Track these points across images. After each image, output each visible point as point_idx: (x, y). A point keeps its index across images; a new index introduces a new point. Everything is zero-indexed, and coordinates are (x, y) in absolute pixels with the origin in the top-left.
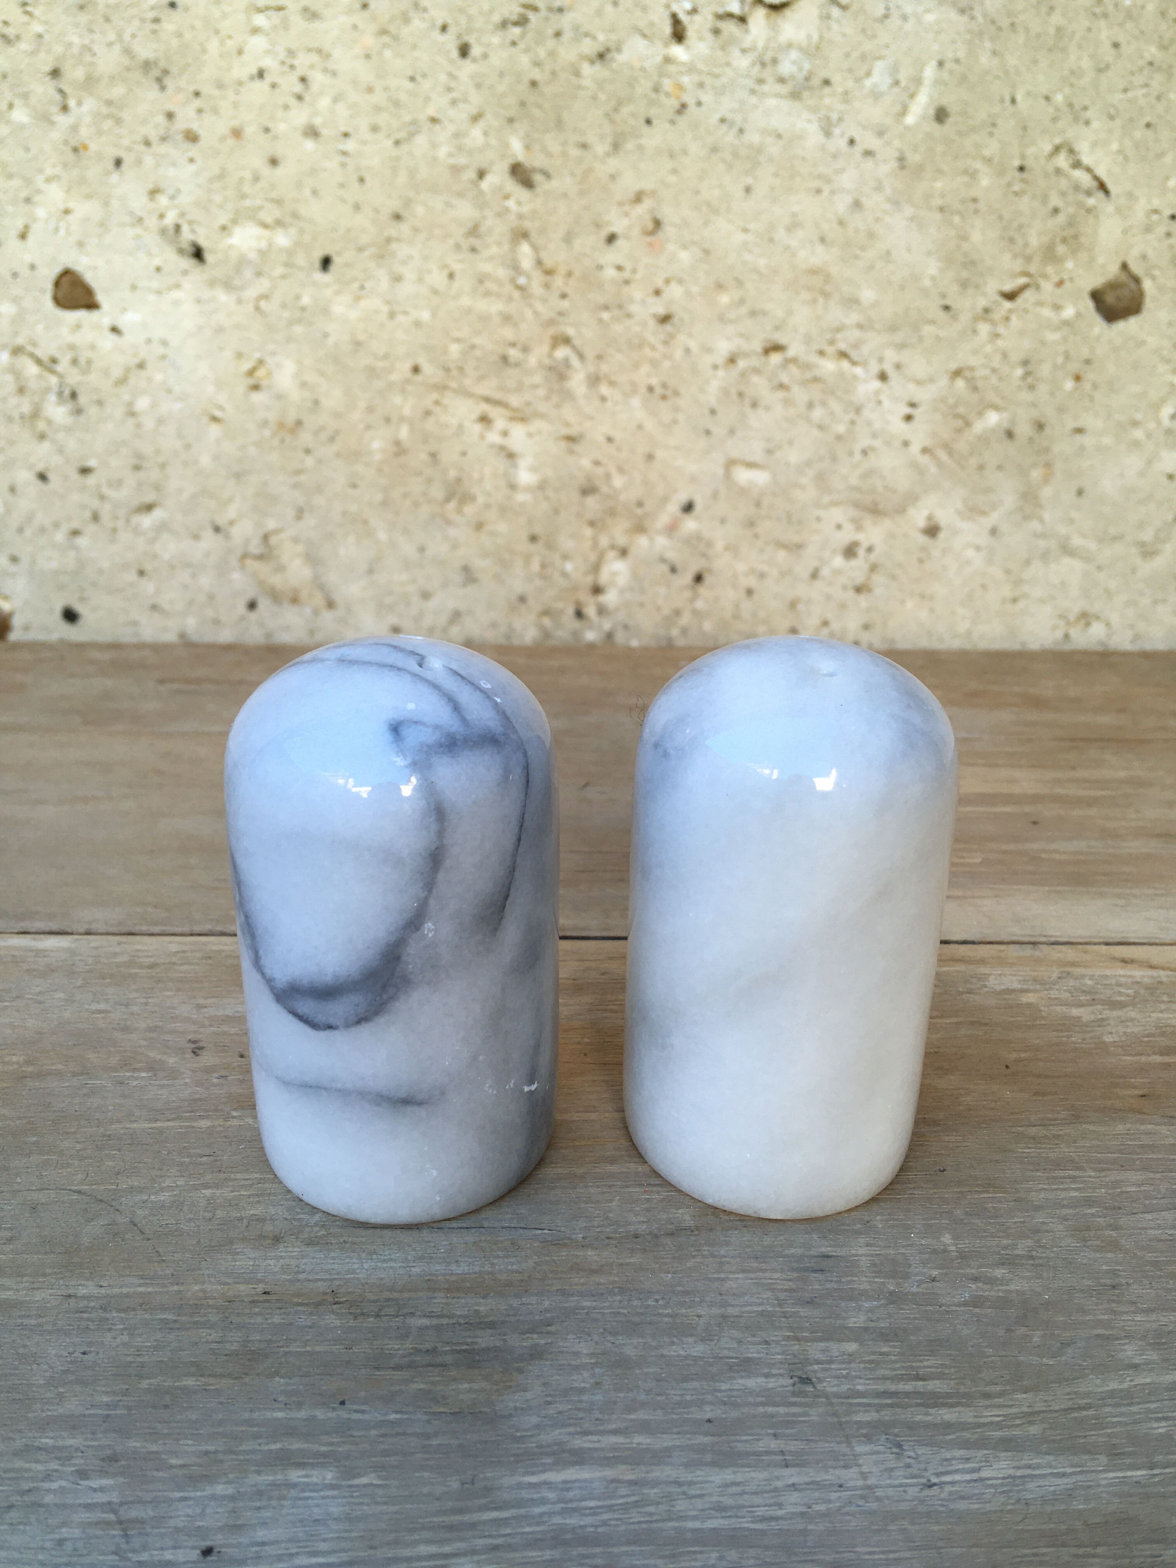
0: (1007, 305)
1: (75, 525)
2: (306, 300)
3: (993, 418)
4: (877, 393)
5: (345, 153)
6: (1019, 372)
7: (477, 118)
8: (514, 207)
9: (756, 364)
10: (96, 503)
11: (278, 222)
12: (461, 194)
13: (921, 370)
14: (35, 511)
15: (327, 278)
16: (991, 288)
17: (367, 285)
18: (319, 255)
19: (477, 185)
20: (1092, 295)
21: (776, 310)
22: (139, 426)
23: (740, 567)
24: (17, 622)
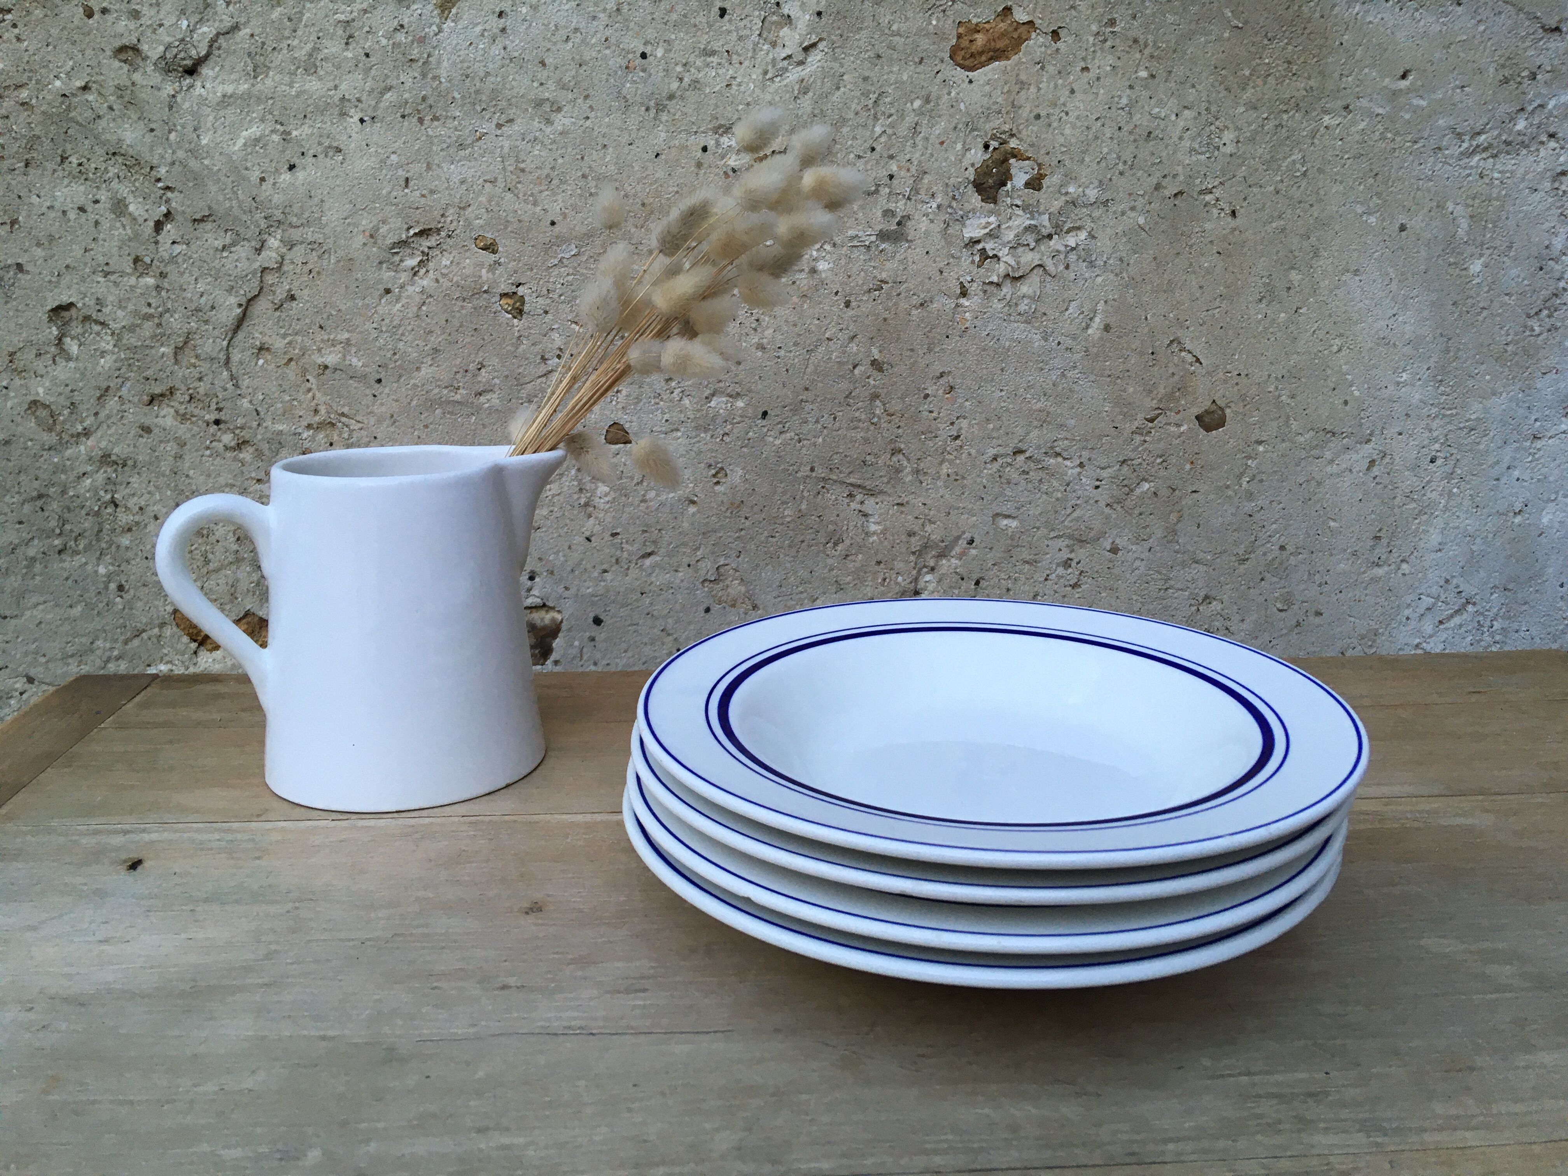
0: (1150, 425)
1: (605, 567)
2: (751, 433)
3: (1146, 486)
4: (1079, 474)
5: (779, 357)
6: (1159, 460)
7: (853, 338)
8: (872, 382)
9: (1009, 460)
10: (618, 553)
11: (738, 394)
12: (843, 376)
13: (1103, 461)
14: (582, 560)
15: (764, 422)
16: (1140, 416)
17: (787, 425)
18: (761, 410)
19: (852, 371)
20: (1197, 417)
21: (1020, 431)
22: (647, 508)
23: (1003, 576)
24: (564, 627)
